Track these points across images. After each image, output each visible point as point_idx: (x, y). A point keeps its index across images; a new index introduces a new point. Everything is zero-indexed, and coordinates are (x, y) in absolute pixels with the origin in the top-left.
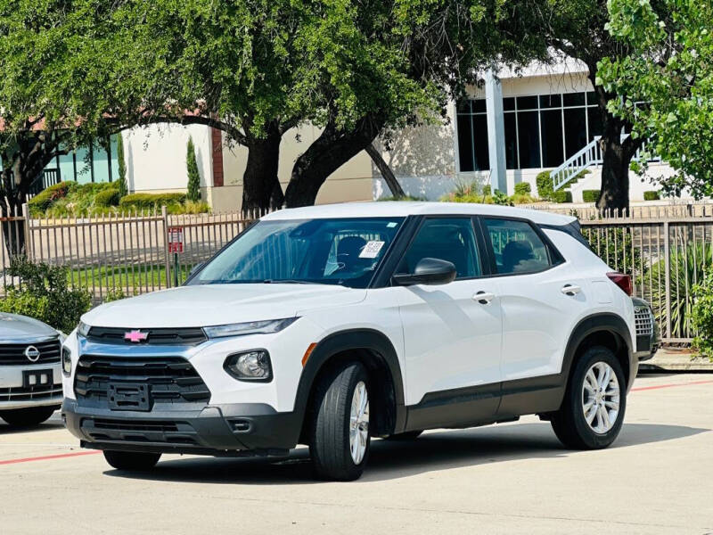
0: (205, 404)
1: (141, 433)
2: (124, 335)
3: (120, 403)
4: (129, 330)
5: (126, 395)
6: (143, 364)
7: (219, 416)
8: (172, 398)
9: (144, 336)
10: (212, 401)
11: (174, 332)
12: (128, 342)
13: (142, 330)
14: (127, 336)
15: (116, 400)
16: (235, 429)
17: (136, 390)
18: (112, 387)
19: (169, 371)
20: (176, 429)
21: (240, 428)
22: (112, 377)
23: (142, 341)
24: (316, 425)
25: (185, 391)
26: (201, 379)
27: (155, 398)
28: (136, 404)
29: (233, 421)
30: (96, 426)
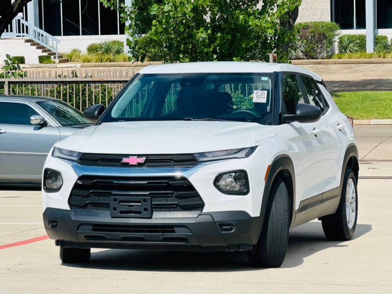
0: (199, 212)
1: (141, 235)
2: (121, 160)
3: (121, 212)
4: (127, 156)
5: (128, 206)
6: (146, 182)
7: (212, 220)
8: (169, 208)
9: (142, 160)
10: (205, 210)
11: (170, 157)
12: (127, 165)
13: (139, 156)
14: (125, 160)
15: (119, 210)
16: (222, 231)
17: (139, 202)
18: (115, 200)
19: (169, 187)
20: (174, 232)
21: (226, 230)
22: (114, 192)
23: (140, 165)
24: (268, 226)
25: (183, 202)
26: (197, 193)
27: (154, 208)
28: (139, 213)
29: (221, 225)
30: (94, 230)
